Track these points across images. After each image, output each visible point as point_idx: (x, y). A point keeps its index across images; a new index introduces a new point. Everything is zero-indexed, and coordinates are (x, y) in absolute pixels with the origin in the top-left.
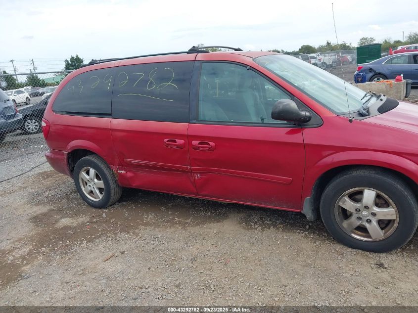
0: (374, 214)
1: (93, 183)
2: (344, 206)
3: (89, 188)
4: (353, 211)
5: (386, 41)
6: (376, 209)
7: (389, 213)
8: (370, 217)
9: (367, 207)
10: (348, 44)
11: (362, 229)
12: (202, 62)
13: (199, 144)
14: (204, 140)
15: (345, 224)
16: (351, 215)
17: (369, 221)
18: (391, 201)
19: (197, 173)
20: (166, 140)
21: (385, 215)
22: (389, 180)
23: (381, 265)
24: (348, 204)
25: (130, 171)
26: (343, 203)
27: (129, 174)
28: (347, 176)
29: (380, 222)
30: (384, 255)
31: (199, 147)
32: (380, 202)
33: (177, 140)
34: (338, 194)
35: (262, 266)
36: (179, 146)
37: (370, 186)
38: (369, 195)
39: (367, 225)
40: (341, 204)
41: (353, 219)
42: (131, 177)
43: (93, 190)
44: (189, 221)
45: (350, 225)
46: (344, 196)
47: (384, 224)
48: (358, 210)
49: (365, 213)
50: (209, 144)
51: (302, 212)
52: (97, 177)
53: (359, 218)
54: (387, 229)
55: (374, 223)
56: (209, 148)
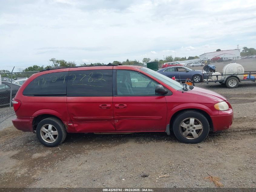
0: (194, 128)
1: (50, 133)
2: (182, 126)
3: (47, 136)
4: (186, 128)
5: (155, 60)
6: (195, 126)
7: (199, 127)
8: (193, 129)
9: (191, 126)
10: (138, 61)
11: (190, 135)
12: (117, 70)
13: (119, 105)
14: (121, 103)
15: (184, 134)
16: (186, 129)
17: (193, 131)
18: (200, 122)
19: (117, 120)
20: (100, 105)
21: (198, 128)
22: (199, 114)
23: (199, 147)
24: (184, 125)
25: (75, 123)
26: (183, 125)
27: (75, 125)
28: (183, 114)
29: (196, 131)
30: (199, 144)
31: (119, 107)
32: (196, 123)
33: (107, 105)
34: (180, 122)
35: (156, 154)
36: (108, 108)
37: (192, 117)
38: (192, 120)
39: (192, 133)
40: (181, 125)
41: (187, 131)
42: (76, 127)
43: (50, 137)
44: (110, 145)
45: (185, 134)
46: (182, 122)
47: (198, 131)
48: (188, 127)
49: (191, 128)
50: (124, 105)
51: (165, 131)
52: (53, 129)
53: (189, 130)
54: (199, 133)
55: (195, 131)
56: (124, 107)
